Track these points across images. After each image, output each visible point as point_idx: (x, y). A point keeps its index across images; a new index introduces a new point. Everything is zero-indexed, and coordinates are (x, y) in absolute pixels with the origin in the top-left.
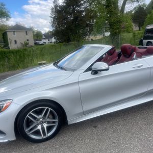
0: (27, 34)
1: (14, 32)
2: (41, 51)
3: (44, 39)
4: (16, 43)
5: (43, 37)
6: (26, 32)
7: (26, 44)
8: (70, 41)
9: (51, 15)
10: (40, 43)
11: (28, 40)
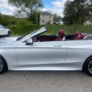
0: (50, 17)
1: (44, 15)
2: (51, 28)
3: (61, 21)
4: (43, 22)
5: (61, 20)
6: (50, 16)
7: (49, 23)
8: (72, 24)
9: (64, 7)
10: (57, 23)
11: (50, 21)
